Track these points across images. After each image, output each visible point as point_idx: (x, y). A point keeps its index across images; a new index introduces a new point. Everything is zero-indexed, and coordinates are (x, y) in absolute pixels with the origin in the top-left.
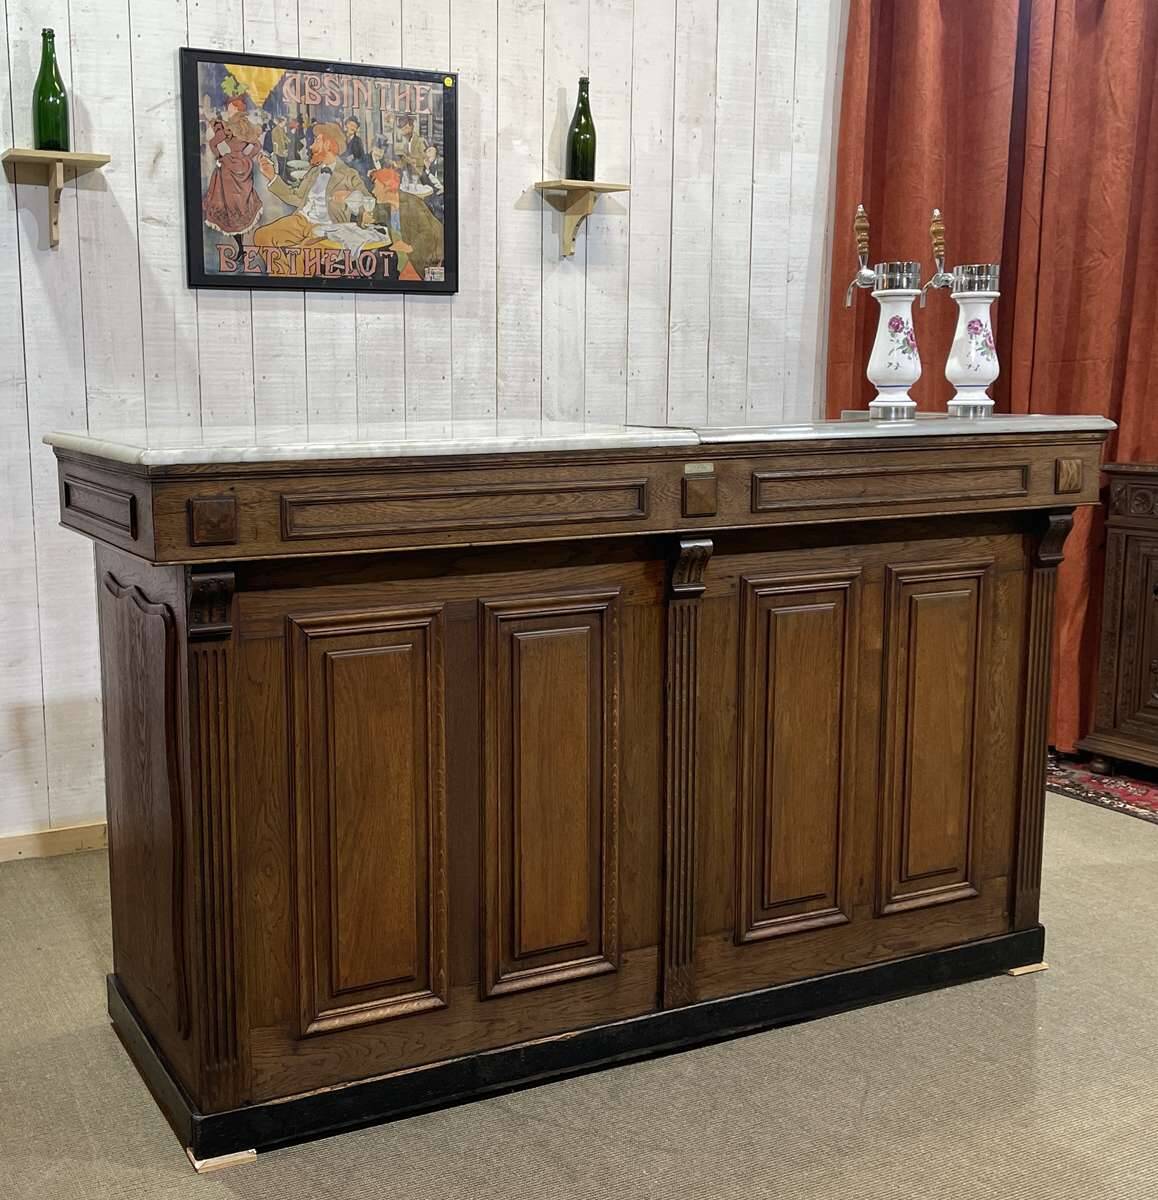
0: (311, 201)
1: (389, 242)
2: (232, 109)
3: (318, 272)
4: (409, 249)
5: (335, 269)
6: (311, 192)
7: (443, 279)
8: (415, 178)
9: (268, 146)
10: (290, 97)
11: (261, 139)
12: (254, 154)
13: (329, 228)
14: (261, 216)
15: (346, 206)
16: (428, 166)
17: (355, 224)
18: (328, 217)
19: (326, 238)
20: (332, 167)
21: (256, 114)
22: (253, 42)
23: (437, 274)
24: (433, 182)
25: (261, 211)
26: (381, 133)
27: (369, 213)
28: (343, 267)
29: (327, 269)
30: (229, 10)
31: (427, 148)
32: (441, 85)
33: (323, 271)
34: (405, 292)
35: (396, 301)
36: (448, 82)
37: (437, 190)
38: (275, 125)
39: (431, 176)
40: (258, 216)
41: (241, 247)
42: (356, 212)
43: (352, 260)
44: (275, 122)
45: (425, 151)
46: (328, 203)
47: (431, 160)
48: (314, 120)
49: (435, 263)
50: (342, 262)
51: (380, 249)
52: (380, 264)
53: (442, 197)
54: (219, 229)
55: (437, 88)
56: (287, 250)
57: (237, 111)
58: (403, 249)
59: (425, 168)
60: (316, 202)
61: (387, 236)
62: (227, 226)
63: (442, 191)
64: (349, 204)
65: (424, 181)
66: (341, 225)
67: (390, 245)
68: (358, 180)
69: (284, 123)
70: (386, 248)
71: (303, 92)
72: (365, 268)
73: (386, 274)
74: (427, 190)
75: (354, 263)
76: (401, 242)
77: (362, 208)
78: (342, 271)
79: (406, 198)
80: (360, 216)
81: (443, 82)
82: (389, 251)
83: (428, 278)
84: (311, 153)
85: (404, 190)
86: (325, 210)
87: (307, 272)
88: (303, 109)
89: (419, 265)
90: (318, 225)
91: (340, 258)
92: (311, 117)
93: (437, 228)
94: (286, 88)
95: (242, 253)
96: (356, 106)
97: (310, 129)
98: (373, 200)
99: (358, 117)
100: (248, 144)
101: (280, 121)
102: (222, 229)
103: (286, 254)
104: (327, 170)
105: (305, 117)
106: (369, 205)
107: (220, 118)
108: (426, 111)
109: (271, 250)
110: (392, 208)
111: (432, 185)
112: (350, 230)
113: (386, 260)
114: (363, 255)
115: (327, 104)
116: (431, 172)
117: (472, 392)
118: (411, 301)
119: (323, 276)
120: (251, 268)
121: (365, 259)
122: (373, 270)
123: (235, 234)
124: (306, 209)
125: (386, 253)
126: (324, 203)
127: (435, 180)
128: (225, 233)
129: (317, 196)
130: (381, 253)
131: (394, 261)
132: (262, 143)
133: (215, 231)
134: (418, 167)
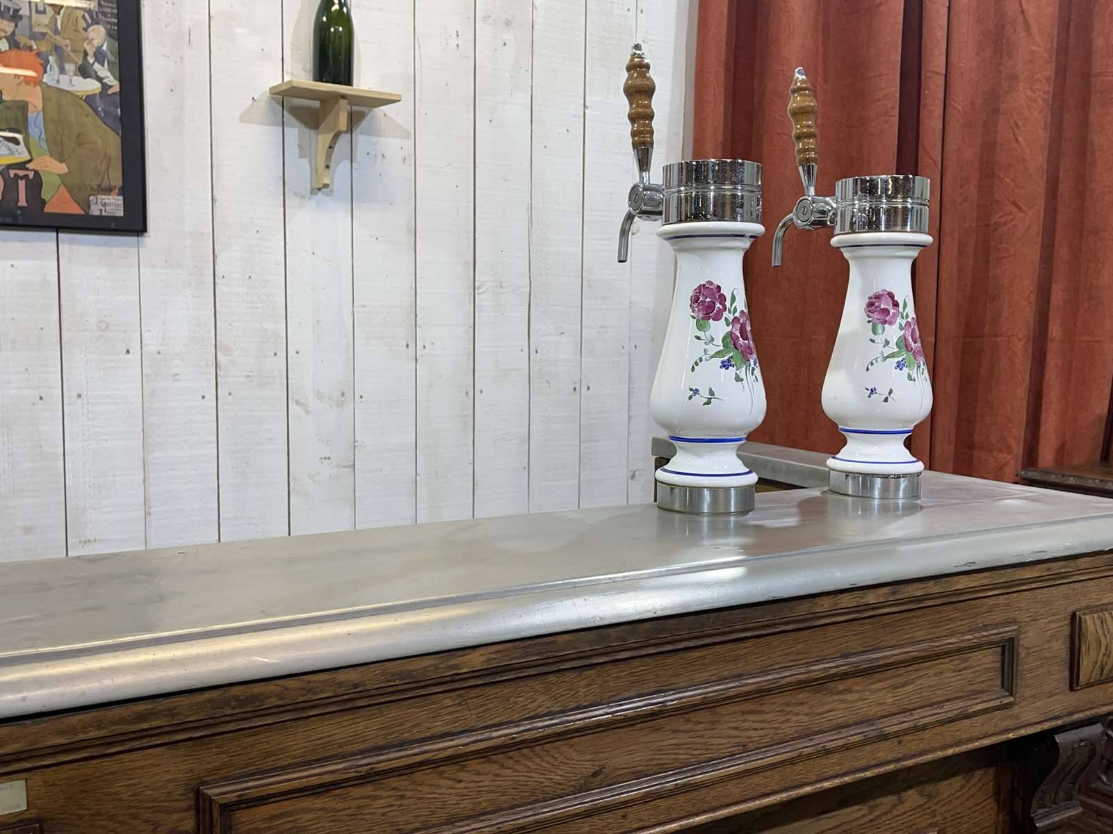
1: (26, 157)
4: (63, 168)
7: (121, 214)
8: (70, 67)
16: (91, 51)
23: (113, 205)
24: (101, 74)
31: (89, 26)
34: (58, 229)
35: (44, 242)
37: (105, 87)
39: (97, 66)
45: (85, 30)
47: (96, 43)
49: (108, 190)
51: (10, 167)
52: (10, 189)
53: (116, 98)
58: (51, 168)
59: (86, 54)
61: (22, 147)
63: (116, 88)
65: (84, 71)
67: (29, 161)
70: (22, 165)
73: (22, 202)
74: (92, 86)
76: (47, 158)
79: (54, 96)
82: (27, 169)
83: (95, 211)
85: (51, 84)
89: (80, 192)
93: (110, 142)
110: (30, 107)
111: (100, 79)
113: (22, 184)
116: (97, 60)
117: (176, 370)
118: (71, 242)
125: (21, 173)
127: (103, 71)
130: (12, 173)
131: (35, 184)
134: (74, 51)
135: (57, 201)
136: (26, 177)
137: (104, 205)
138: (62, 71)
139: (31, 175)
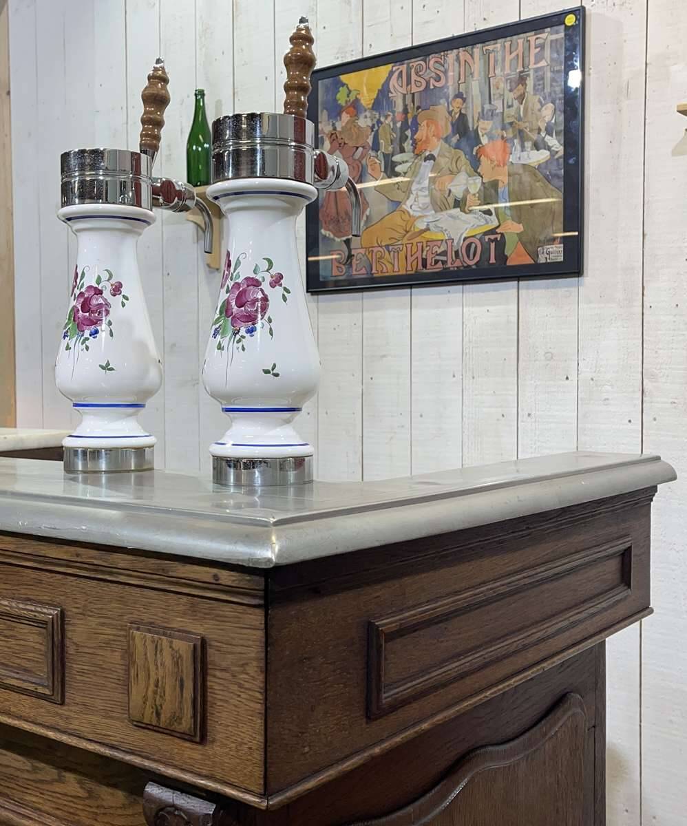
0: (414, 192)
1: (496, 223)
2: (345, 117)
3: (420, 266)
4: (519, 228)
5: (436, 262)
6: (414, 184)
7: (562, 259)
8: (528, 144)
9: (376, 147)
10: (397, 92)
11: (370, 141)
12: (363, 156)
13: (431, 219)
14: (367, 217)
15: (450, 191)
16: (543, 127)
17: (459, 209)
18: (430, 207)
19: (428, 229)
20: (435, 153)
21: (366, 117)
22: (371, 45)
23: (555, 253)
24: (550, 144)
25: (367, 212)
26: (490, 103)
27: (474, 195)
28: (444, 258)
29: (429, 262)
30: (351, 22)
31: (543, 106)
32: (563, 27)
33: (424, 266)
34: (518, 278)
35: (507, 290)
36: (570, 20)
37: (553, 153)
38: (382, 123)
39: (548, 137)
40: (365, 218)
41: (350, 250)
42: (460, 196)
43: (455, 249)
44: (382, 119)
45: (540, 110)
46: (430, 190)
47: (547, 119)
48: (418, 108)
49: (553, 241)
50: (444, 253)
51: (486, 233)
52: (485, 251)
53: (561, 161)
54: (332, 236)
55: (557, 32)
56: (391, 248)
57: (349, 118)
58: (512, 229)
59: (540, 130)
60: (420, 193)
61: (494, 217)
62: (338, 233)
63: (561, 153)
64: (453, 190)
65: (538, 145)
66: (444, 213)
67: (498, 227)
68: (464, 160)
69: (390, 119)
70: (493, 231)
71: (409, 83)
72: (468, 257)
73: (493, 260)
74: (543, 155)
75: (457, 253)
76: (510, 222)
77: (467, 191)
78: (444, 262)
79: (517, 170)
80: (464, 199)
81: (564, 23)
82: (497, 233)
83: (542, 260)
84: (415, 143)
85: (515, 161)
86: (428, 200)
87: (409, 268)
88: (409, 98)
89: (531, 246)
90: (420, 217)
91: (442, 249)
92: (416, 105)
94: (393, 82)
95: (350, 256)
96: (462, 80)
97: (415, 118)
98: (479, 180)
99: (464, 92)
100: (357, 148)
101: (386, 117)
102: (335, 235)
103: (389, 252)
104: (431, 157)
105: (410, 105)
106: (475, 185)
107: (335, 129)
108: (543, 63)
109: (375, 250)
110: (500, 184)
111: (549, 148)
112: (452, 216)
113: (493, 245)
114: (467, 242)
115: (432, 87)
116: (547, 133)
118: (528, 288)
119: (425, 271)
120: (358, 271)
121: (469, 246)
122: (477, 258)
123: (344, 238)
124: (409, 203)
125: (492, 237)
126: (427, 193)
127: (552, 141)
128: (338, 240)
129: (419, 186)
130: (487, 238)
131: (501, 244)
132: (371, 145)
133: (329, 239)
134: (531, 130)
135: (516, 256)
136: (496, 238)
137: (548, 254)
138: (523, 148)
139: (499, 237)
